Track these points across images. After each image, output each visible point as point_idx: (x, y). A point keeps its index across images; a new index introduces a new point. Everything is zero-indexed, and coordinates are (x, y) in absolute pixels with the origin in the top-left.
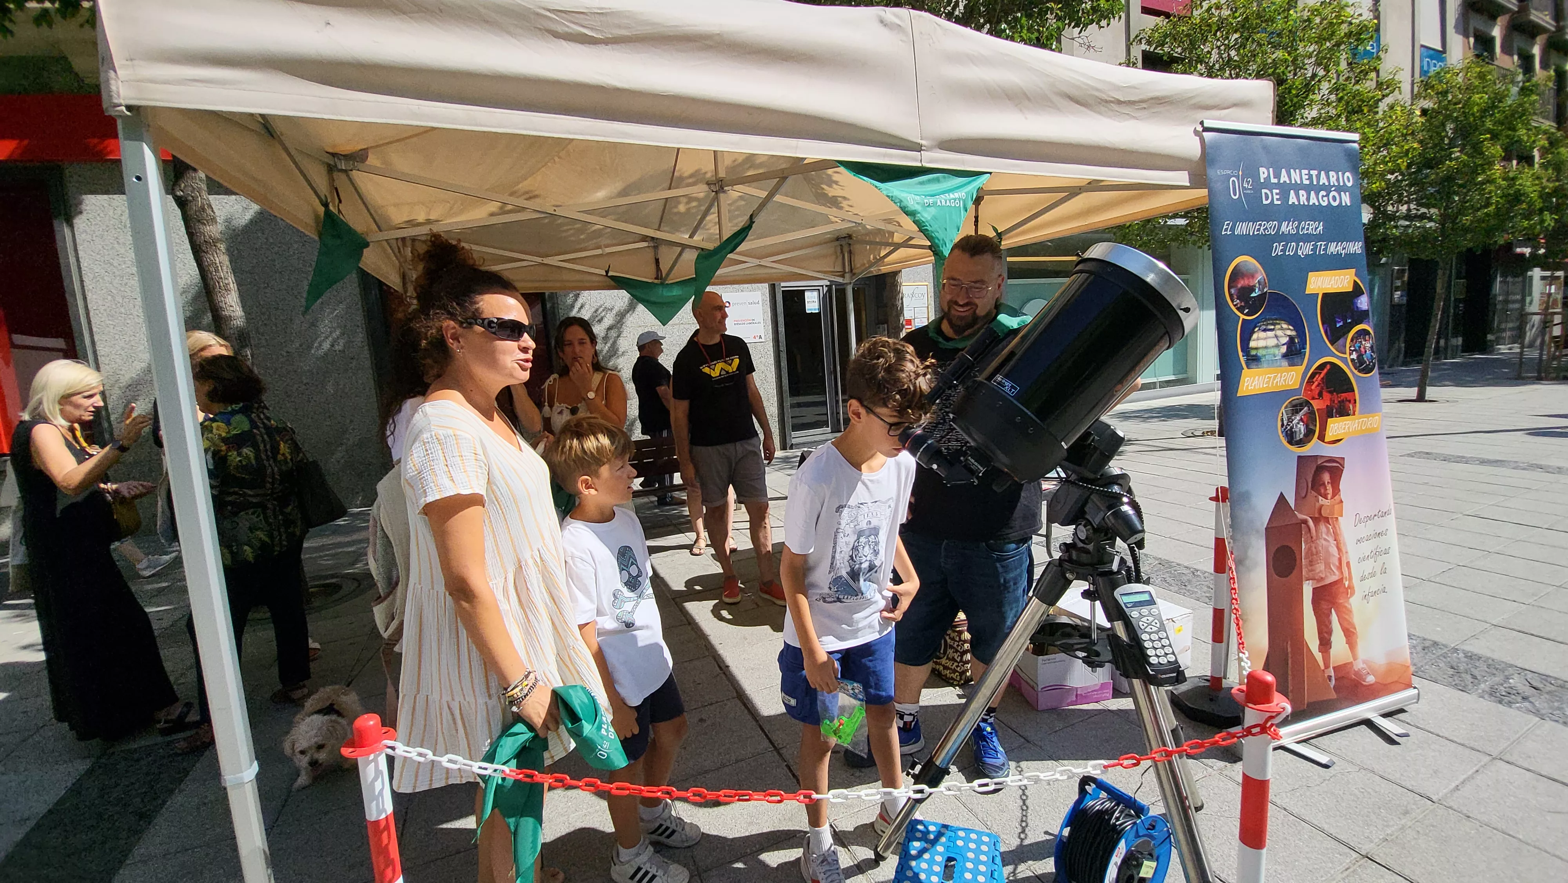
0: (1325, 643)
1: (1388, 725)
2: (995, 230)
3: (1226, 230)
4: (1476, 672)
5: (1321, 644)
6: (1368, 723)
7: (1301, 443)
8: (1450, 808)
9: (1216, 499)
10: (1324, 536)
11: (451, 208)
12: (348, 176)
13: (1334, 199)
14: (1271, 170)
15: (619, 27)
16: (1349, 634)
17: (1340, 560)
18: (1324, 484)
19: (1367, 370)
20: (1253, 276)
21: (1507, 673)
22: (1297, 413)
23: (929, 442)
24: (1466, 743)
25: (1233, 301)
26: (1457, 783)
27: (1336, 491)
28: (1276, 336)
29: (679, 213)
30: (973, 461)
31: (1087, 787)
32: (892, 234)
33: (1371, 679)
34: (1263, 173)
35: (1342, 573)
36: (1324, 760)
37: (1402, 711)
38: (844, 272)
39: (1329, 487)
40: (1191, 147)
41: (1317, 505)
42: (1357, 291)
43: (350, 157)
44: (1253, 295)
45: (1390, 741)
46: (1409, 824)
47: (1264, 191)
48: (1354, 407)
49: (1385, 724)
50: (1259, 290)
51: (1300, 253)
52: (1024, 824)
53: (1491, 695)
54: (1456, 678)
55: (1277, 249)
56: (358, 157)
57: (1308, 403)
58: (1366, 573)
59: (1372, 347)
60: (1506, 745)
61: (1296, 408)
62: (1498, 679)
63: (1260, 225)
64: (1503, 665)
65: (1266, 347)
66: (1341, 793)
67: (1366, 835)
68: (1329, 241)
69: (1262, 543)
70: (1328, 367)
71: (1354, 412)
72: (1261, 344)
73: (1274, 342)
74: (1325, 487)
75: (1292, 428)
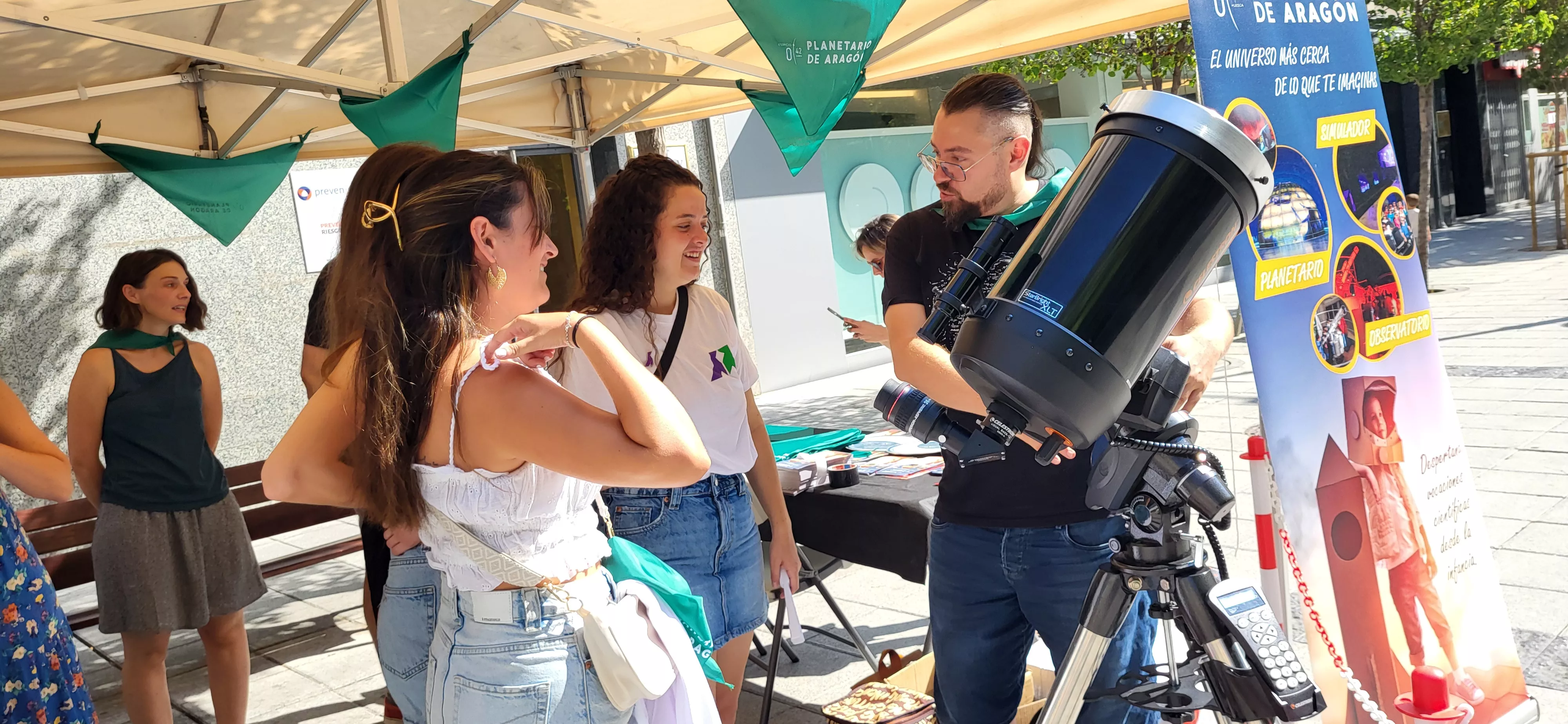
0: (1416, 651)
3: (1214, 62)
5: (1410, 646)
7: (1342, 360)
9: (1248, 455)
10: (1389, 492)
13: (1339, 12)
16: (1441, 631)
17: (1411, 524)
18: (1376, 416)
19: (1406, 251)
20: (1255, 126)
22: (1332, 317)
27: (1391, 425)
28: (1294, 210)
30: (999, 423)
33: (1479, 695)
35: (1416, 542)
38: (572, 128)
39: (1382, 421)
41: (1374, 448)
42: (1379, 141)
47: (1255, 4)
48: (1398, 303)
50: (1265, 145)
51: (1305, 90)
55: (1280, 87)
57: (1341, 303)
58: (1446, 540)
61: (1330, 311)
63: (1257, 52)
65: (1283, 227)
68: (1339, 71)
69: (1316, 511)
70: (1356, 250)
71: (1399, 310)
72: (1276, 222)
73: (1291, 218)
74: (1378, 421)
75: (1329, 340)
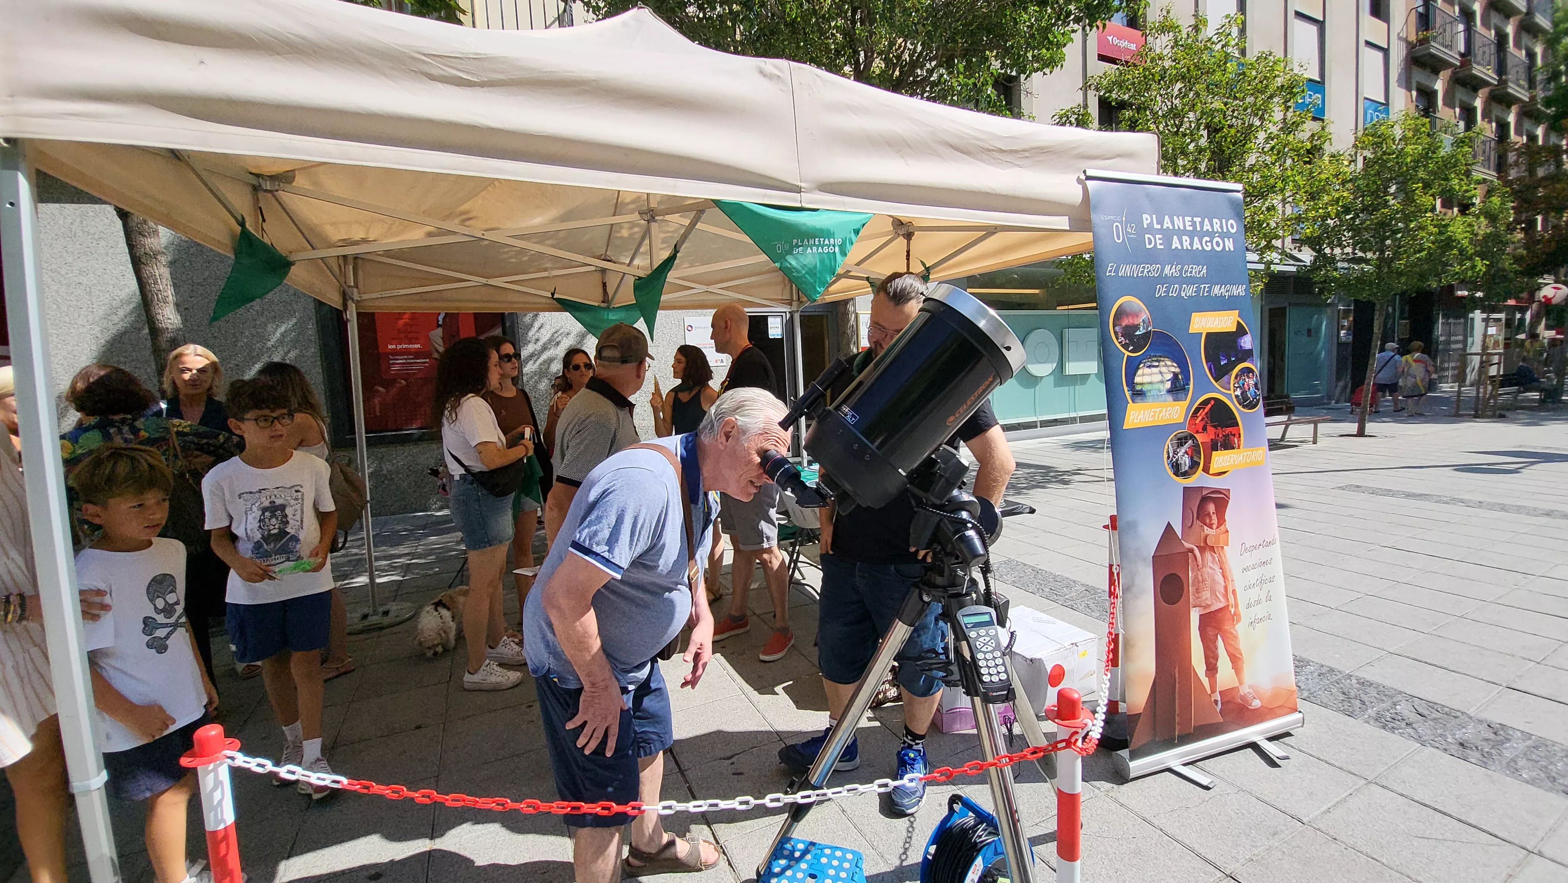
0: (1211, 668)
1: (1272, 749)
2: (923, 264)
3: (1110, 271)
4: (1365, 698)
5: (1207, 669)
6: (1254, 746)
7: (1185, 475)
8: (1319, 830)
9: (1108, 527)
10: (1210, 564)
11: (390, 228)
12: (274, 196)
13: (1218, 244)
14: (1154, 216)
15: (495, 71)
16: (1235, 659)
17: (1226, 588)
18: (1209, 514)
19: (1252, 406)
20: (1136, 315)
21: (1395, 700)
22: (1183, 446)
23: (786, 466)
24: (1345, 767)
25: (1117, 339)
26: (1329, 805)
27: (1221, 521)
28: (1161, 373)
29: (622, 238)
31: (955, 805)
33: (1256, 704)
34: (1146, 219)
35: (1227, 600)
36: (1205, 781)
37: (1288, 734)
38: (792, 300)
39: (1214, 517)
40: (1074, 194)
41: (1203, 534)
42: (1241, 331)
43: (273, 178)
44: (1137, 333)
45: (1272, 763)
46: (1276, 844)
47: (1147, 236)
48: (1239, 441)
49: (1270, 748)
50: (1144, 328)
51: (1183, 294)
52: (907, 845)
53: (1377, 720)
54: (1345, 703)
55: (1161, 290)
56: (285, 178)
57: (1193, 437)
58: (1252, 601)
59: (1256, 385)
60: (1382, 769)
61: (1181, 441)
62: (1387, 705)
63: (1144, 268)
64: (1393, 692)
65: (1151, 383)
66: (1217, 814)
67: (1233, 855)
68: (1213, 283)
69: (1150, 571)
70: (1212, 402)
71: (1239, 446)
72: (1146, 379)
73: (1158, 378)
74: (1210, 517)
75: (1177, 460)
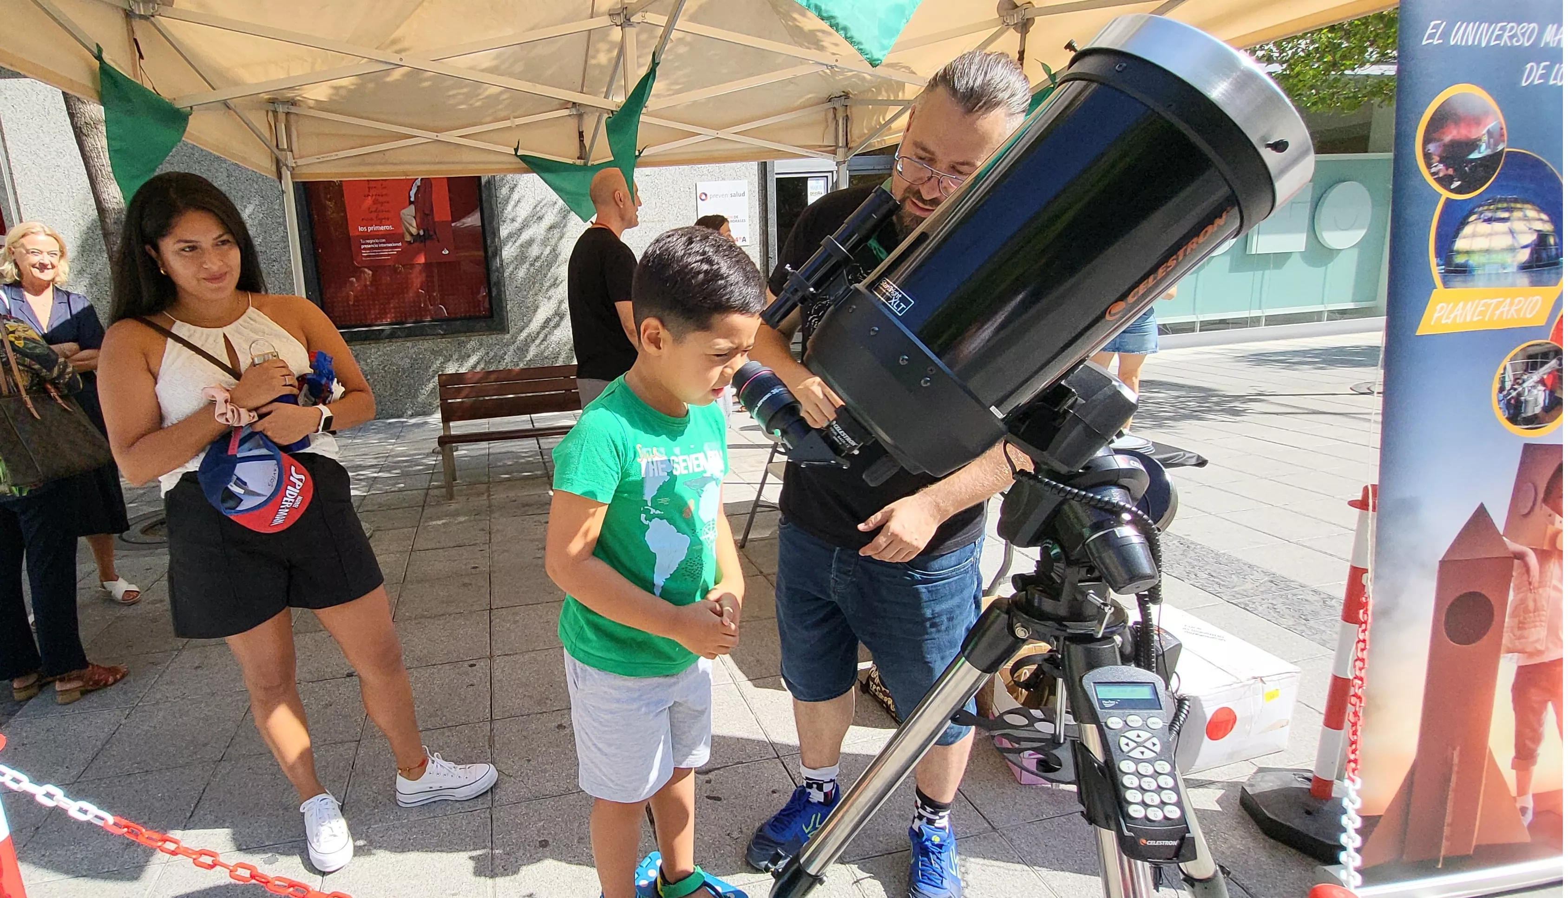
0: (1525, 756)
3: (1432, 36)
5: (1518, 757)
7: (1532, 422)
9: (1362, 504)
10: (1554, 582)
20: (1477, 121)
25: (1429, 166)
28: (1512, 231)
32: (901, 86)
41: (1550, 529)
44: (1474, 155)
50: (1488, 146)
55: (1533, 74)
63: (1503, 29)
65: (1488, 251)
69: (1431, 584)
72: (1479, 244)
73: (1507, 241)
75: (1519, 395)
